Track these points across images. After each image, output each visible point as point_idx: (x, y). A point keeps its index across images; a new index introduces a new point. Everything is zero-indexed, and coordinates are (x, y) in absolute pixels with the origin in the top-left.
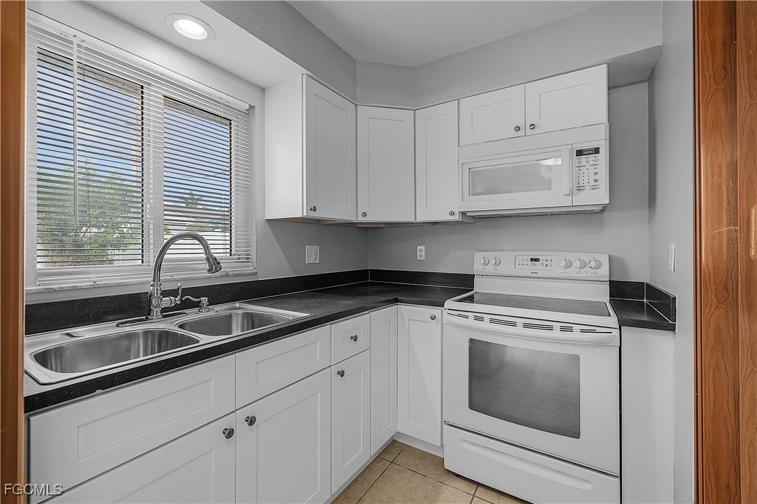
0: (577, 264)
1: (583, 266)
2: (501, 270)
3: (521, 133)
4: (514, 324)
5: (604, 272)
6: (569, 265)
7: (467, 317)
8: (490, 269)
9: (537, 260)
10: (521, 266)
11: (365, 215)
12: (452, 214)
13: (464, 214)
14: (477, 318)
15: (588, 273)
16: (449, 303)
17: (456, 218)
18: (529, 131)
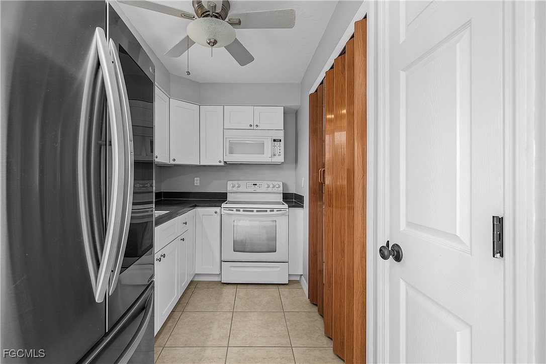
0: (271, 186)
1: (274, 187)
2: (240, 190)
3: (252, 128)
4: (253, 211)
5: (281, 190)
6: (268, 187)
7: (233, 210)
8: (235, 189)
9: (256, 185)
10: (249, 188)
11: (174, 160)
12: (220, 162)
13: (225, 162)
14: (237, 210)
15: (275, 190)
16: (223, 205)
17: (222, 164)
18: (255, 128)
